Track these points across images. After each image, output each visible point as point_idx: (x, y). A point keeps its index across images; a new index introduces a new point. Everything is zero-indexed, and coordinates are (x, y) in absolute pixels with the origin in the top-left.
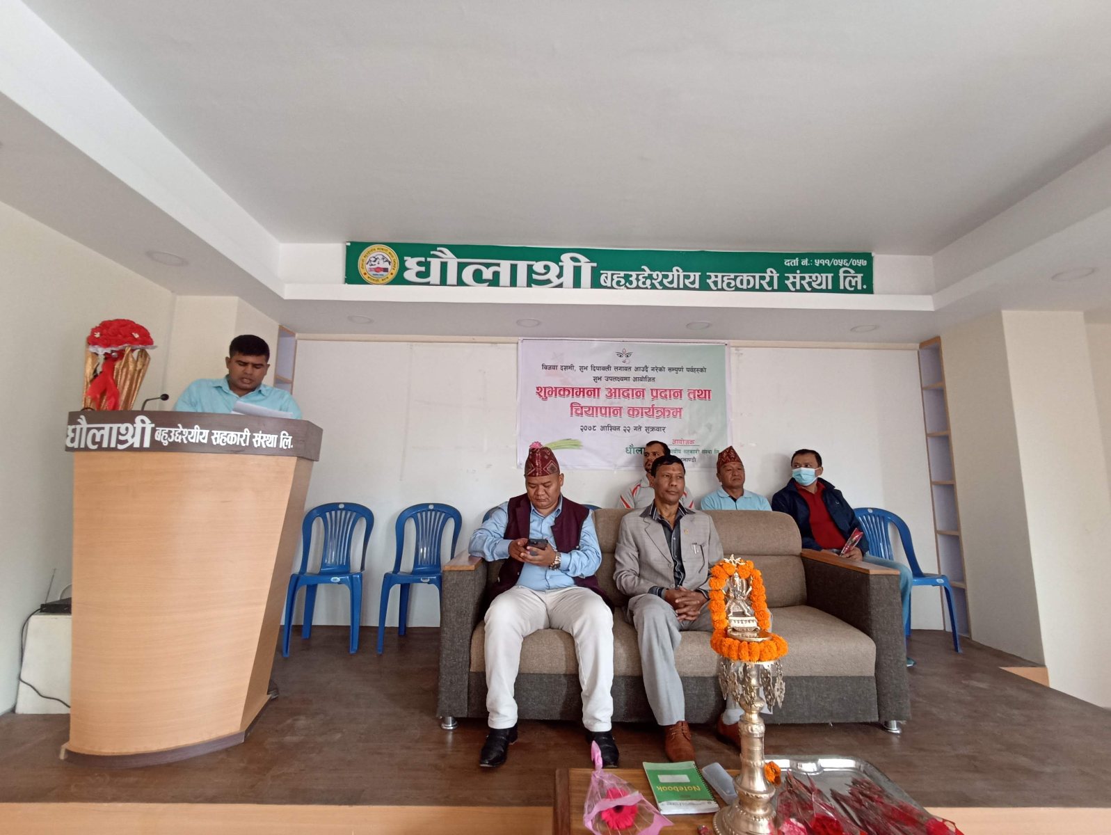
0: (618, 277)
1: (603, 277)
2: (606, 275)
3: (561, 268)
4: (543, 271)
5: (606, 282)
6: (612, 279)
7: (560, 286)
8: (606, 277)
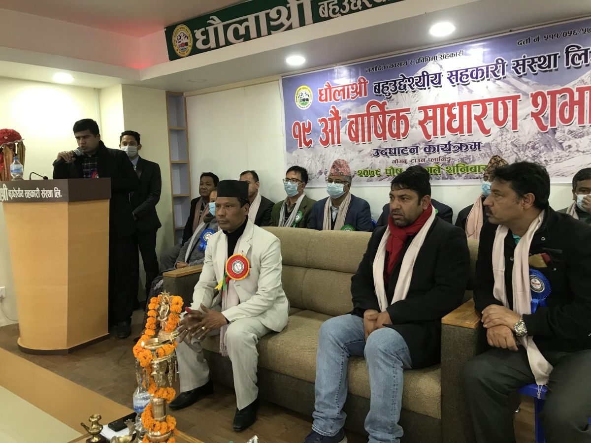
0: (333, 5)
1: (321, 9)
2: (322, 6)
3: (289, 9)
4: (276, 16)
5: (323, 13)
6: (329, 9)
7: (290, 28)
8: (324, 8)
